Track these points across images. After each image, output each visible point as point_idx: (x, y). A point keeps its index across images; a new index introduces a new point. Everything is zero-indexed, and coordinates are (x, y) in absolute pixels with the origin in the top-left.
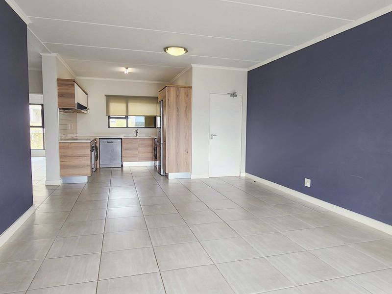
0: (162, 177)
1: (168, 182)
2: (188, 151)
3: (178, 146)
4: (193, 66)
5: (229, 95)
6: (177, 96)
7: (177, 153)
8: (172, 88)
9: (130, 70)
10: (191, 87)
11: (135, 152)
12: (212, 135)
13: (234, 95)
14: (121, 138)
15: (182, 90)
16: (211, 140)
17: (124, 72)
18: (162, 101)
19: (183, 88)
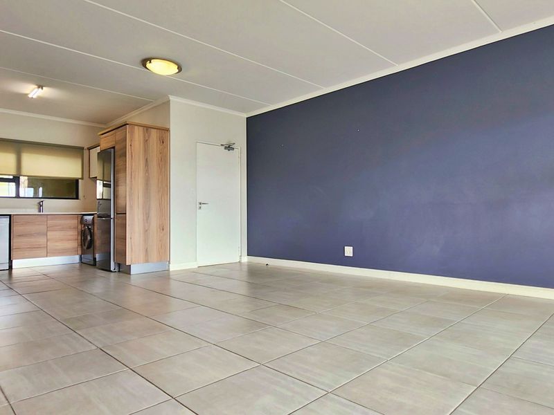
0: (112, 274)
1: (130, 278)
2: (164, 228)
3: (147, 219)
4: (172, 98)
5: (223, 147)
6: (146, 141)
7: (147, 231)
8: (136, 127)
9: (46, 92)
10: (168, 130)
11: (42, 240)
12: (200, 204)
13: (229, 147)
14: (10, 215)
15: (154, 132)
16: (199, 211)
17: (27, 94)
18: (114, 148)
19: (156, 130)
